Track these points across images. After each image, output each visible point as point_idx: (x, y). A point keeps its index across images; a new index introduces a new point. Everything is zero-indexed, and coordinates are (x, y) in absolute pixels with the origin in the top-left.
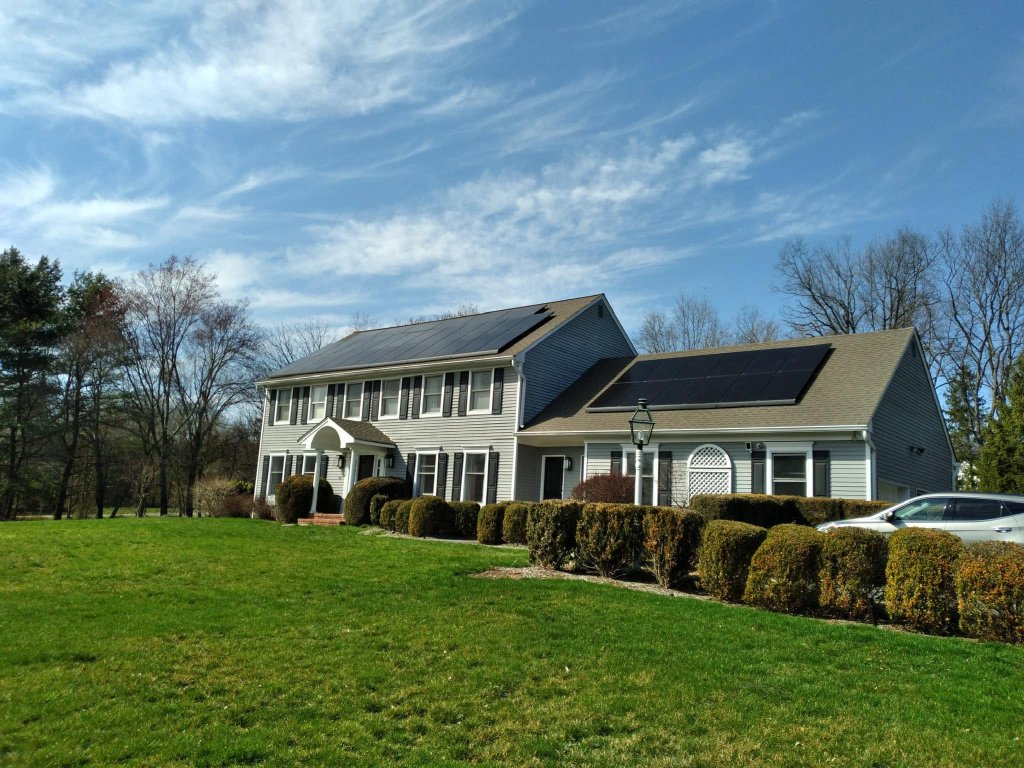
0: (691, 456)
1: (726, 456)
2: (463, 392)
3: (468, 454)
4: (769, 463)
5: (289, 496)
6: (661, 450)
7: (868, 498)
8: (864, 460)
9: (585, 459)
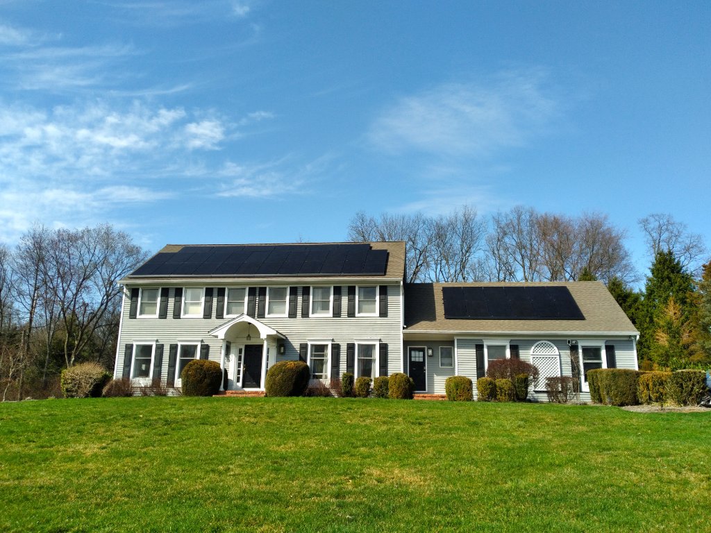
0: (533, 348)
1: (555, 348)
2: (351, 301)
3: (359, 345)
4: (580, 351)
5: (205, 377)
6: (512, 344)
7: (637, 369)
8: (633, 350)
9: (456, 349)
